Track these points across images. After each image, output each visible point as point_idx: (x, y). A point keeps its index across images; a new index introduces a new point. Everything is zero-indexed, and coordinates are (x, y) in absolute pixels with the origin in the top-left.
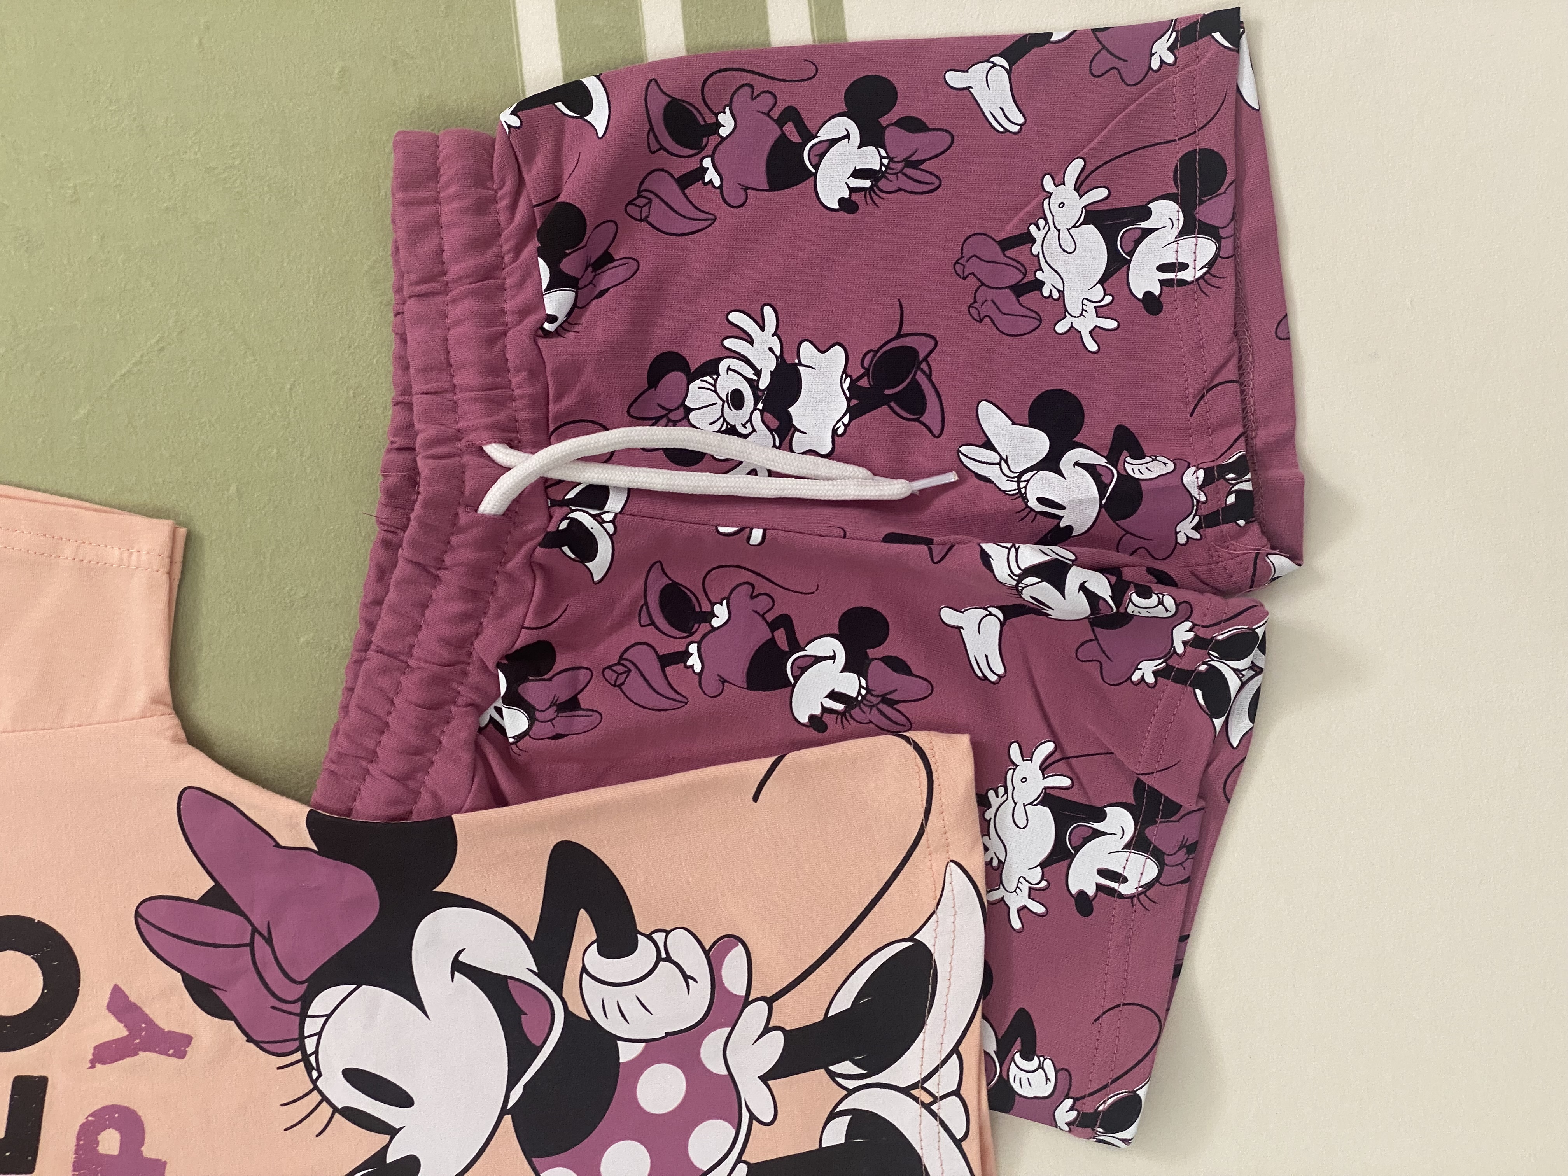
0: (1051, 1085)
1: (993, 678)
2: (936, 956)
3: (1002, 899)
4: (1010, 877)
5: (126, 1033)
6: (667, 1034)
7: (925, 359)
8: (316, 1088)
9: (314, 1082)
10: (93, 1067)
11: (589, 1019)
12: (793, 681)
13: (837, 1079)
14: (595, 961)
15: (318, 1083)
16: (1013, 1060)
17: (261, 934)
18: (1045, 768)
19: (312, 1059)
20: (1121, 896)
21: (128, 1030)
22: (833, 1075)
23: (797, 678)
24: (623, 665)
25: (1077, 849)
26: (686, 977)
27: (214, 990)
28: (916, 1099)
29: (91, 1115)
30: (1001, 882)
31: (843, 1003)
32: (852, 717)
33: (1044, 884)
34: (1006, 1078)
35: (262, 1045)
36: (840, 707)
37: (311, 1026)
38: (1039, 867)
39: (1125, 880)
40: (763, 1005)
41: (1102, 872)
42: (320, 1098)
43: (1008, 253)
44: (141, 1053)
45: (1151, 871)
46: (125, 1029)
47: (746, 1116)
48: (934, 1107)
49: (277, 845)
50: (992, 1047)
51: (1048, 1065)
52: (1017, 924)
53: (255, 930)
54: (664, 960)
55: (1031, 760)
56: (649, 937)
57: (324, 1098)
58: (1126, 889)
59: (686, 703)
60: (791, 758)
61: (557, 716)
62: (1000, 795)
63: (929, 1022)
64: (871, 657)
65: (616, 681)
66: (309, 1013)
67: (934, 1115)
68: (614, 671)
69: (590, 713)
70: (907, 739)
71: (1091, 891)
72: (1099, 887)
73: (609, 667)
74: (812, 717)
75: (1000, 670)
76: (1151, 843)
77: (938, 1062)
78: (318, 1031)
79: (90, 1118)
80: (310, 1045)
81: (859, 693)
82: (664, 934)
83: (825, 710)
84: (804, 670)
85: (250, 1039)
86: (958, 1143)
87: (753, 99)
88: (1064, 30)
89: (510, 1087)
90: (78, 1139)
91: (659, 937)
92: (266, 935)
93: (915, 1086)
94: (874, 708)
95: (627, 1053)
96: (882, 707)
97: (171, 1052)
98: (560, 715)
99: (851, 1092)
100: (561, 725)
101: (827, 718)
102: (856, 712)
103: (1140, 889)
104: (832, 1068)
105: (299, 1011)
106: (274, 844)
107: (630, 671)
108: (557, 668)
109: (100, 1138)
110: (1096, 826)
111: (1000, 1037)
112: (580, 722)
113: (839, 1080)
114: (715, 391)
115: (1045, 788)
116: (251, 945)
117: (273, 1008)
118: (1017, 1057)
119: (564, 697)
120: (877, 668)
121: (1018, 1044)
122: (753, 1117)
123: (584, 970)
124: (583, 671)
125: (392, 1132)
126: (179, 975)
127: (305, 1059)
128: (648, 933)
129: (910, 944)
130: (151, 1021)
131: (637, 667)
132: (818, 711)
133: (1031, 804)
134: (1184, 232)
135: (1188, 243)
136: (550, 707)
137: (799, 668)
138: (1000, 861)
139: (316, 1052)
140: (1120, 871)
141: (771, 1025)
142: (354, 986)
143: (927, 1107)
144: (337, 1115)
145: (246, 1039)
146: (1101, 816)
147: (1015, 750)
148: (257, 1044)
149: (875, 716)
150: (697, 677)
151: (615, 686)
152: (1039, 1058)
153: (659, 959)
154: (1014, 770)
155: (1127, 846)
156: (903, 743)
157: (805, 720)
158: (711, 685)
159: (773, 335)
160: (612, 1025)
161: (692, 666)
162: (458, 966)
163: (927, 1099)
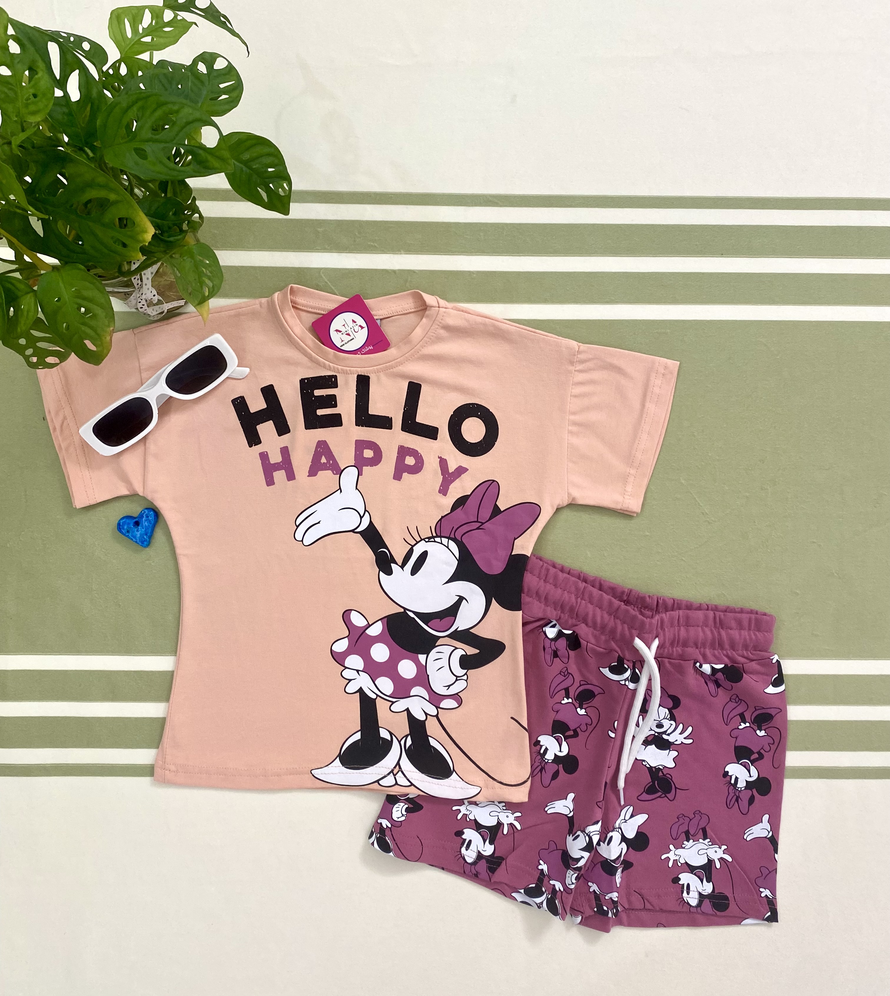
0: (396, 819)
1: (546, 809)
2: (447, 780)
3: (464, 804)
4: (472, 808)
5: (450, 472)
6: (428, 676)
7: (666, 796)
8: (422, 540)
9: (424, 539)
10: (439, 458)
11: (436, 645)
12: (554, 736)
13: (405, 738)
14: (459, 653)
15: (423, 541)
16: (406, 804)
17: (481, 526)
18: (511, 825)
19: (433, 540)
20: (461, 848)
21: (451, 473)
22: (407, 736)
23: (555, 737)
24: (567, 674)
25: (480, 833)
26: (449, 686)
27: (462, 506)
28: (395, 767)
29: (421, 455)
30: (470, 804)
31: (433, 742)
32: (538, 755)
33: (468, 820)
34: (400, 801)
35: (440, 522)
36: (542, 751)
37: (445, 541)
38: (474, 819)
39: (467, 850)
40: (435, 713)
41: (470, 842)
42: (418, 541)
43: (701, 830)
44: (442, 477)
45: (469, 860)
46: (452, 472)
47: (394, 700)
48: (392, 774)
49: (515, 539)
50: (411, 796)
51: (403, 818)
52: (455, 808)
53: (483, 524)
54: (457, 678)
55: (514, 820)
56: (466, 674)
57: (417, 542)
58: (463, 850)
59: (551, 698)
60: (527, 734)
61: (552, 650)
62: (503, 808)
63: (423, 775)
64: (559, 765)
65: (562, 672)
66: (450, 540)
67: (389, 774)
68: (565, 671)
69: (552, 662)
70: (528, 778)
71: (464, 837)
72: (465, 840)
73: (567, 669)
74: (539, 741)
75: (549, 812)
76: (480, 861)
77: (408, 777)
78: (443, 543)
79: (420, 454)
80: (438, 539)
81: (546, 759)
82: (466, 679)
83: (541, 746)
84: (557, 740)
85: (442, 517)
86: (378, 781)
87: (768, 744)
88: (778, 859)
89: (414, 613)
90: (412, 449)
91: (465, 677)
92: (481, 527)
93: (400, 767)
94: (539, 764)
95: (422, 658)
96: (540, 767)
97: (441, 488)
98: (553, 651)
99: (400, 742)
100: (549, 651)
101: (538, 747)
102: (539, 757)
103: (463, 855)
104: (409, 736)
105: (451, 536)
106: (516, 538)
107: (565, 677)
108: (569, 651)
109: (412, 457)
110: (488, 841)
111: (414, 799)
112: (548, 657)
113: (404, 739)
114: (664, 719)
115: (503, 824)
116: (477, 521)
117: (453, 527)
118: (407, 806)
119: (559, 653)
120: (555, 767)
121: (411, 806)
122: (393, 703)
123: (456, 648)
124: (567, 661)
125: (402, 567)
126: (469, 494)
127: (433, 537)
128: (467, 673)
129: (452, 769)
130: (454, 481)
131: (566, 679)
132: (541, 744)
133: (498, 818)
134: (700, 894)
135: (696, 895)
136: (556, 648)
137: (558, 738)
138: (478, 804)
139: (435, 541)
140: (470, 848)
141: (428, 716)
142: (458, 558)
143: (392, 771)
144: (411, 546)
145: (443, 516)
146: (491, 843)
147: (519, 814)
148: (440, 520)
149: (537, 764)
150: (560, 702)
151: (560, 672)
152: (406, 814)
153: (457, 677)
154: (512, 814)
155: (479, 852)
156: (528, 777)
157: (539, 739)
158: (557, 707)
159: (682, 742)
160: (433, 654)
161: (564, 700)
162: (461, 599)
163: (395, 772)
